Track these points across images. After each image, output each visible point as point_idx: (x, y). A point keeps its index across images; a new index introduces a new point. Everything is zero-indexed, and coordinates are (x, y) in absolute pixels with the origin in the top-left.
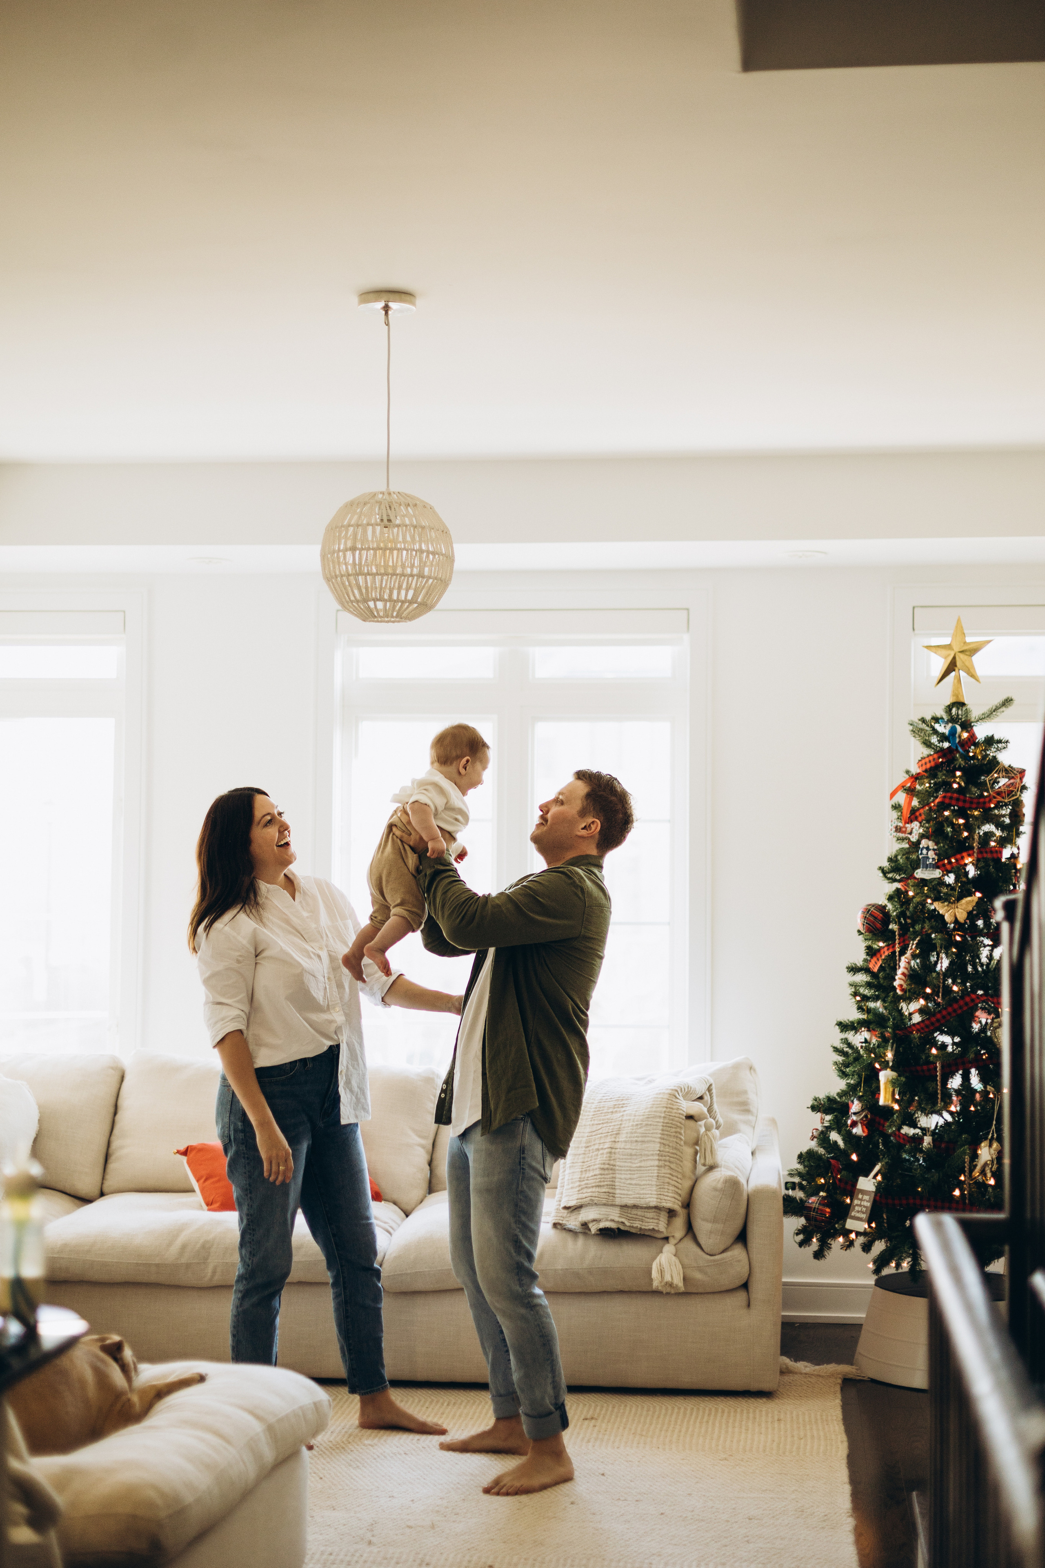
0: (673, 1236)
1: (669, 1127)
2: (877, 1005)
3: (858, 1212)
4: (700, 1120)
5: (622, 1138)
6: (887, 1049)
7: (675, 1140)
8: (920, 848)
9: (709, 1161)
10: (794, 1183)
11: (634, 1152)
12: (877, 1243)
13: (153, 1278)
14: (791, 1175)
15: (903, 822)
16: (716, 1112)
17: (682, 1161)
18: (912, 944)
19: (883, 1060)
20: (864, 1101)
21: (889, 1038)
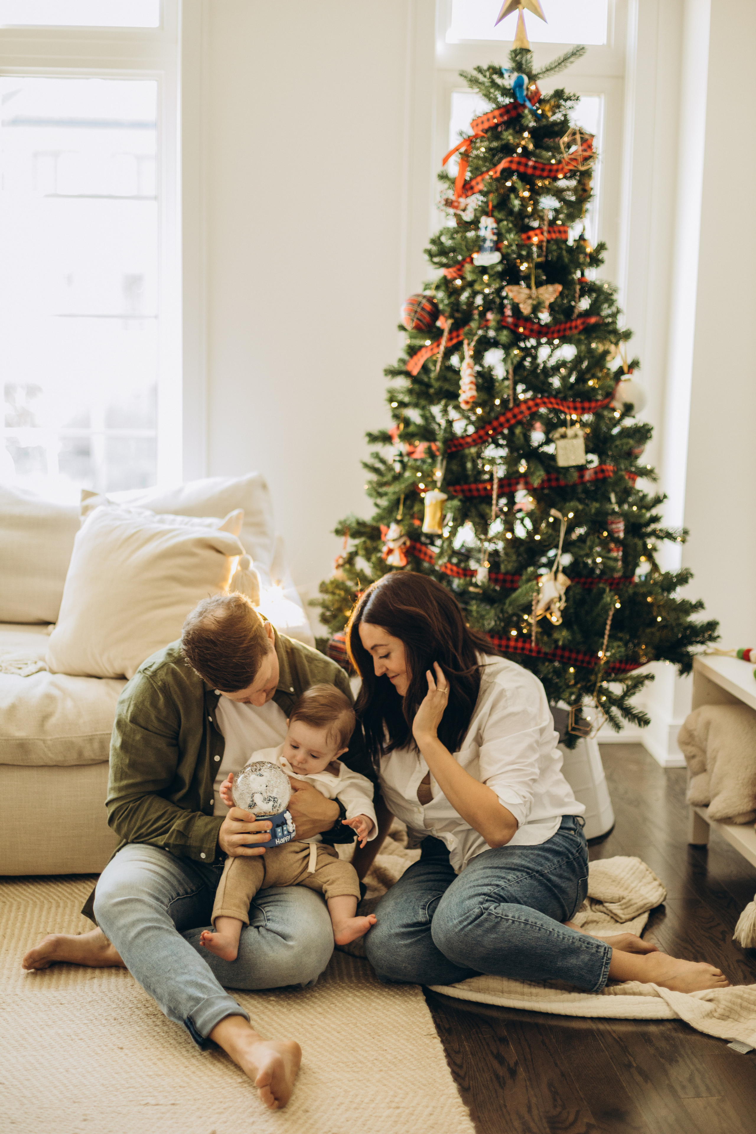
2: (415, 413)
6: (435, 467)
15: (456, 195)
18: (469, 344)
19: (430, 479)
20: (404, 526)
21: (438, 453)
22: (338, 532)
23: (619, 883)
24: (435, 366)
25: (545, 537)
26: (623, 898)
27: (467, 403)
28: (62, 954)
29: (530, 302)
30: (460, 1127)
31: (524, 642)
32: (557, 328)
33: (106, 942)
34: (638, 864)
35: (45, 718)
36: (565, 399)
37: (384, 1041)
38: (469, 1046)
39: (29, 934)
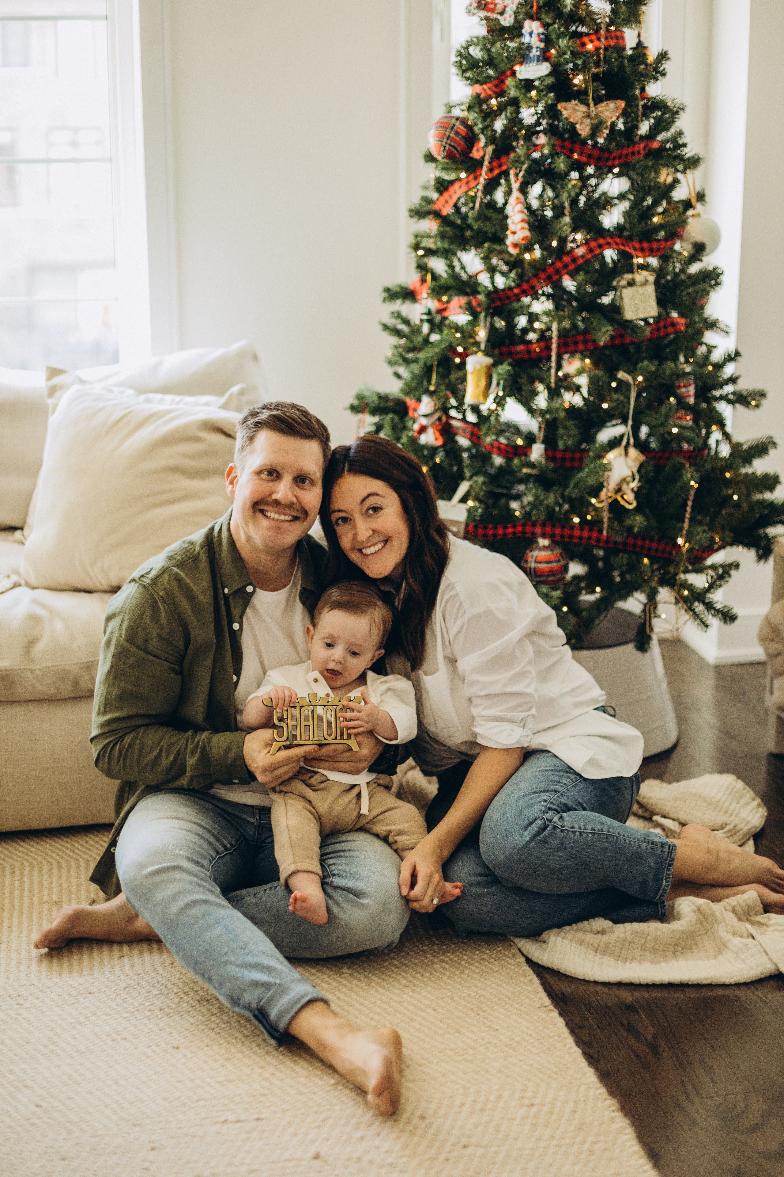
6: (479, 325)
8: (522, 33)
18: (517, 175)
19: (472, 340)
20: (439, 399)
21: (479, 310)
22: (354, 409)
23: (717, 806)
24: (474, 203)
25: (613, 405)
26: (727, 824)
27: (515, 245)
28: (81, 930)
29: (588, 121)
30: (614, 1126)
31: (591, 530)
32: (618, 153)
33: (133, 912)
34: (734, 783)
35: (31, 643)
36: (630, 238)
37: (491, 1018)
38: (592, 1018)
39: (32, 904)
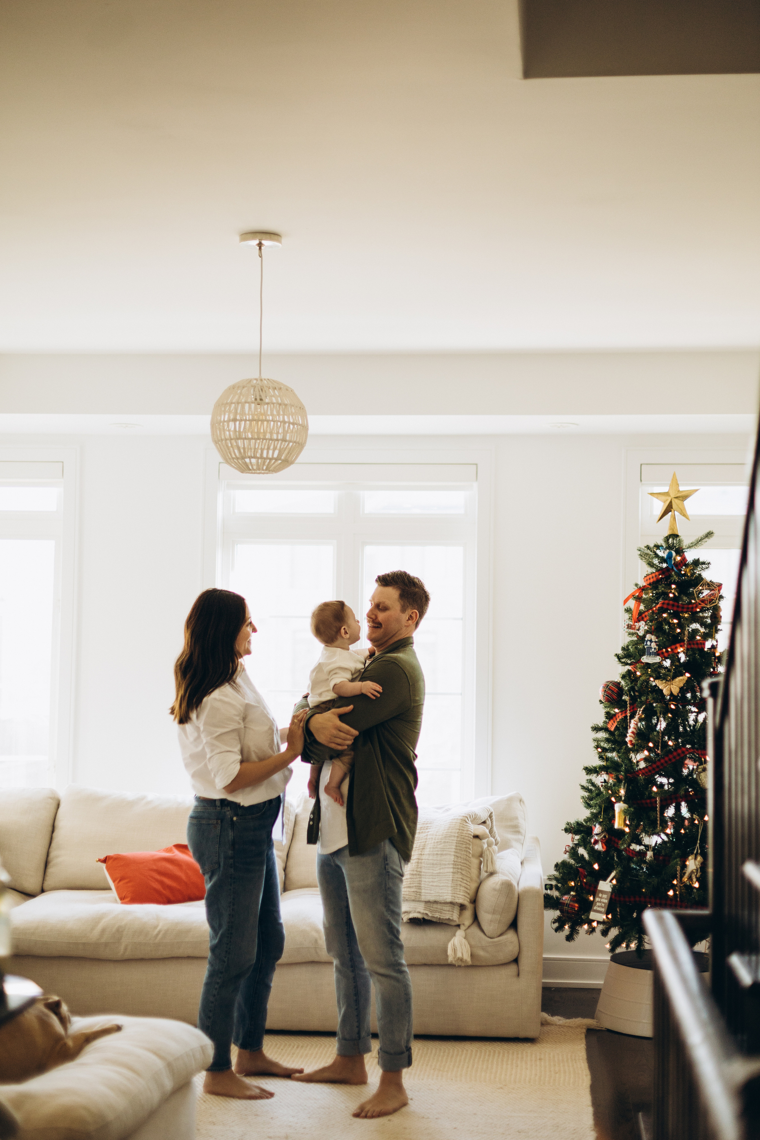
0: (464, 924)
1: (461, 844)
2: (614, 755)
3: (599, 906)
4: (484, 838)
5: (427, 851)
6: (621, 787)
7: (465, 853)
8: (645, 640)
9: (490, 869)
10: (551, 885)
11: (435, 862)
12: (612, 929)
13: (81, 953)
14: (550, 879)
15: (633, 622)
16: (495, 833)
17: (470, 869)
19: (617, 795)
20: (604, 825)
21: (622, 779)
22: (566, 830)
